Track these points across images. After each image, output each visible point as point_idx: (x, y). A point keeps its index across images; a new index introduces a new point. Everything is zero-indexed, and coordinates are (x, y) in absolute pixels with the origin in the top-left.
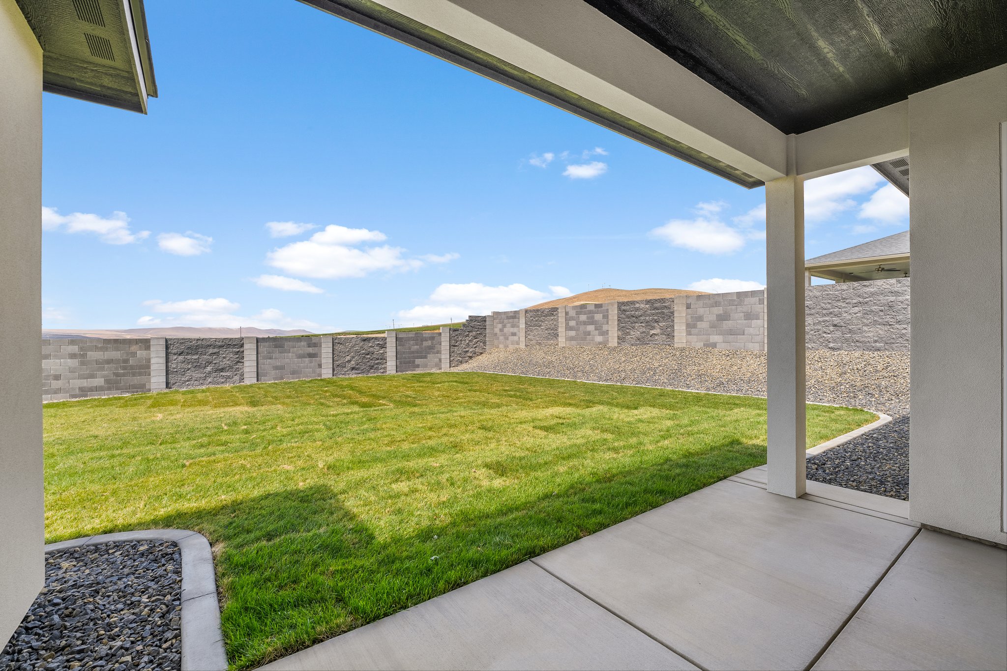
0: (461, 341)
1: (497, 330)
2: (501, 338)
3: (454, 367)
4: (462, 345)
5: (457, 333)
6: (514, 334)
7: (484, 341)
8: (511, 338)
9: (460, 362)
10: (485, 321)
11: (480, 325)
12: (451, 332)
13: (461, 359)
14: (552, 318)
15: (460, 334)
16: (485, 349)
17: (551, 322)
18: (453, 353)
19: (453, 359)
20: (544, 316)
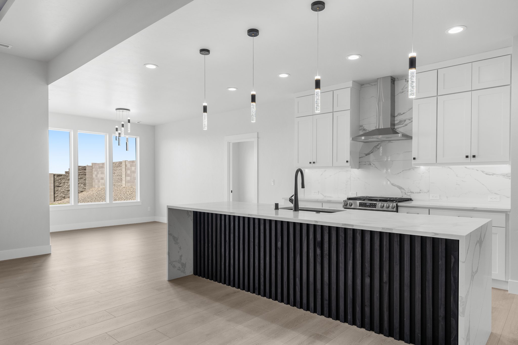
0: (64, 183)
1: (94, 176)
2: (96, 181)
3: (58, 201)
4: (65, 186)
5: (60, 177)
6: (102, 179)
7: (84, 183)
8: (101, 181)
9: (63, 197)
10: (85, 169)
11: (81, 172)
12: (55, 177)
13: (64, 195)
14: (120, 168)
15: (63, 178)
16: (85, 188)
17: (119, 171)
18: (57, 191)
19: (57, 196)
20: (116, 167)
